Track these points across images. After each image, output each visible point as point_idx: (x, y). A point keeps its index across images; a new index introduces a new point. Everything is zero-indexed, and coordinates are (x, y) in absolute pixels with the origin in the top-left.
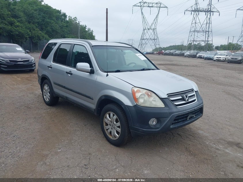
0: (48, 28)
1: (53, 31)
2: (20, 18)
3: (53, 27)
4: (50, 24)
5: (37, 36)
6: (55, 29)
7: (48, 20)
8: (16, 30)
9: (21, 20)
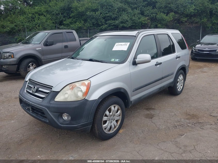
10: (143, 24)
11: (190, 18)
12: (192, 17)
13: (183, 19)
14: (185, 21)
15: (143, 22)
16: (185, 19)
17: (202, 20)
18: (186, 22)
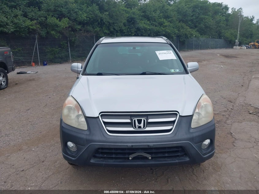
0: (201, 24)
1: (206, 27)
2: (171, 18)
3: (206, 23)
4: (204, 21)
5: (185, 34)
6: (208, 25)
7: (203, 16)
8: (163, 30)
9: (172, 20)
10: (30, 30)
11: (83, 26)
12: (85, 26)
13: (77, 27)
14: (79, 29)
15: (31, 27)
16: (79, 27)
17: (96, 29)
18: (81, 30)
